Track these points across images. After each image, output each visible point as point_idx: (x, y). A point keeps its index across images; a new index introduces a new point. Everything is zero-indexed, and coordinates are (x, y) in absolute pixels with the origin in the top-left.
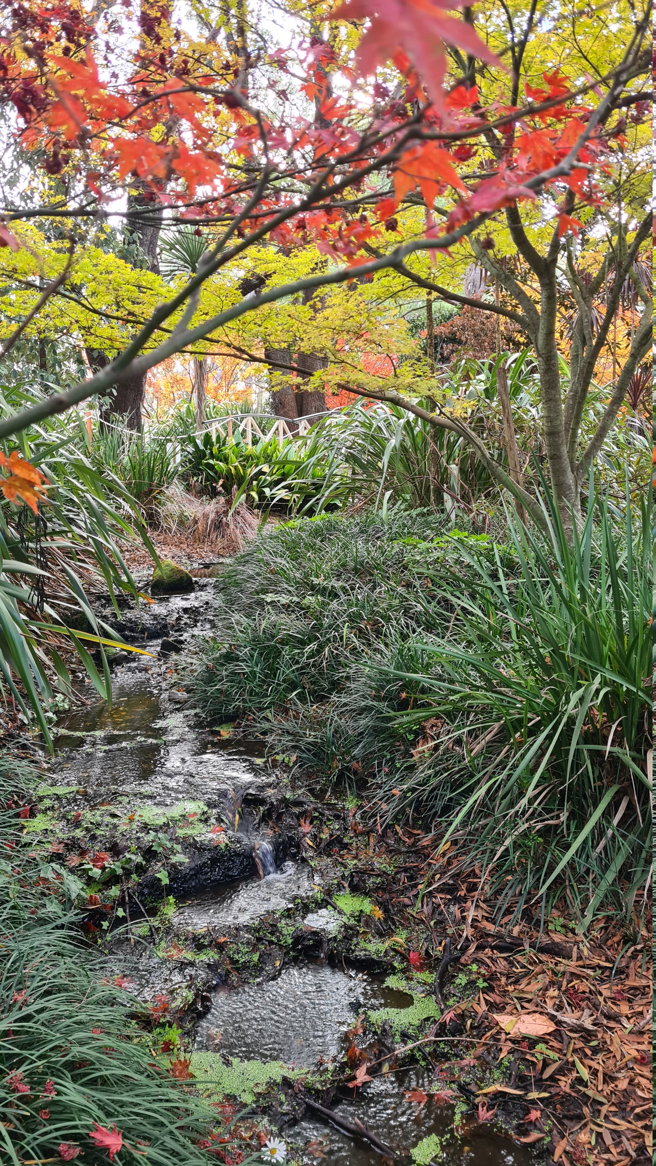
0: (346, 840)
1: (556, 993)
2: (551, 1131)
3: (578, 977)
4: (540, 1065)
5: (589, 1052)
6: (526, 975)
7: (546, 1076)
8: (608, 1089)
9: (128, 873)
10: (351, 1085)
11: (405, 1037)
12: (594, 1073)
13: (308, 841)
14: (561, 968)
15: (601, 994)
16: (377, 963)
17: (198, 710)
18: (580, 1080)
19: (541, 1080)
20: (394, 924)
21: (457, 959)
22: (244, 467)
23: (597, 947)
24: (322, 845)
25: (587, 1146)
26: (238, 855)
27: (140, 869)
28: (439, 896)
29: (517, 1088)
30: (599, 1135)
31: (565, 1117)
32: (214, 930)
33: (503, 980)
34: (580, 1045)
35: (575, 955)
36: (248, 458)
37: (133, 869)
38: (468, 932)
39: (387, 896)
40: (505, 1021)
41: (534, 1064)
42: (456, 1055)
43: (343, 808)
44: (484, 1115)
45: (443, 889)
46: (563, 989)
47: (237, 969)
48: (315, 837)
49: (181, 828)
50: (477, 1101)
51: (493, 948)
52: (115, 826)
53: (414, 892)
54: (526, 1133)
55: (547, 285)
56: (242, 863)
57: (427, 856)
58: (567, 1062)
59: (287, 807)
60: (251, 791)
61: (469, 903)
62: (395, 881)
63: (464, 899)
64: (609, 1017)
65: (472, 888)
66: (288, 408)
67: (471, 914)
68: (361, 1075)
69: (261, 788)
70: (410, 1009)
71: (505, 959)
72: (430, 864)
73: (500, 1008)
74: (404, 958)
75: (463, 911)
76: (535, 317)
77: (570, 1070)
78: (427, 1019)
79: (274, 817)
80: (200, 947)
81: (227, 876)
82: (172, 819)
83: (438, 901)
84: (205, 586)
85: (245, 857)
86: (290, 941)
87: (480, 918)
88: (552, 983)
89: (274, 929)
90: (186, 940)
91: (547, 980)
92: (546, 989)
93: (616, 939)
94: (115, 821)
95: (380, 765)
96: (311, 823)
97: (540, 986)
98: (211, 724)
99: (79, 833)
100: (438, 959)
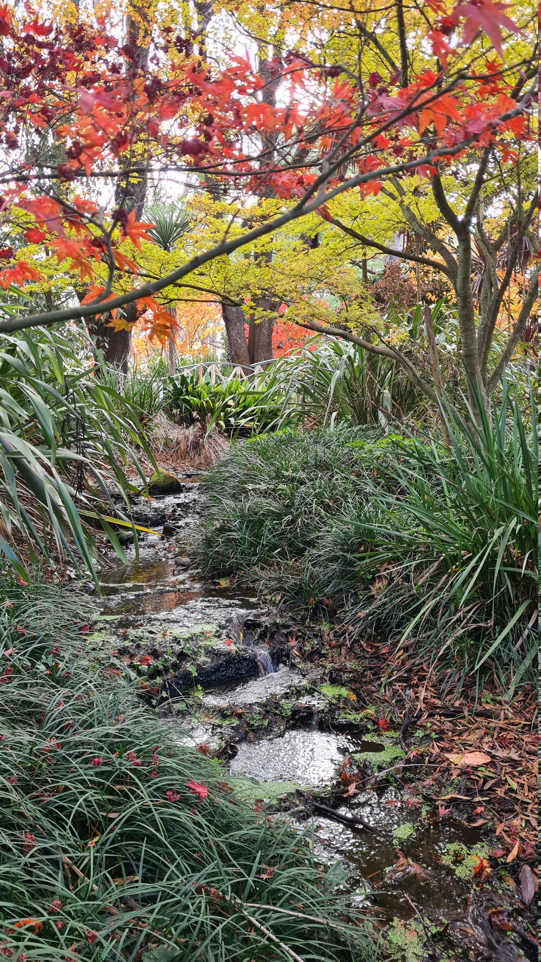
0: (323, 652)
1: (490, 739)
2: (492, 819)
3: (506, 730)
4: (482, 781)
5: (517, 774)
6: (466, 730)
7: (486, 788)
8: (531, 795)
9: (166, 669)
10: (345, 796)
11: (380, 768)
12: (522, 786)
13: (295, 652)
14: (492, 725)
15: (523, 740)
16: (356, 726)
17: (199, 570)
18: (511, 790)
19: (483, 790)
20: (365, 703)
21: (415, 723)
22: (213, 402)
23: (518, 712)
24: (306, 654)
25: (519, 827)
26: (245, 659)
27: (175, 666)
28: (397, 684)
29: (466, 796)
30: (527, 821)
31: (502, 810)
32: (234, 705)
33: (450, 734)
34: (509, 770)
35: (502, 717)
36: (215, 394)
37: (170, 667)
38: (420, 705)
39: (358, 685)
40: (453, 757)
41: (477, 781)
42: (419, 779)
43: (320, 630)
44: (443, 812)
45: (400, 679)
46: (495, 737)
47: (253, 731)
48: (300, 649)
49: (201, 641)
50: (437, 803)
51: (440, 715)
52: (154, 639)
53: (379, 682)
54: (474, 821)
55: (464, 240)
56: (248, 665)
57: (385, 660)
58: (501, 780)
59: (278, 628)
60: (249, 618)
61: (420, 688)
62: (363, 675)
63: (417, 686)
64: (529, 753)
65: (422, 679)
66: (242, 358)
67: (423, 694)
68: (352, 789)
69: (257, 616)
70: (383, 753)
71: (450, 722)
72: (388, 665)
73: (450, 751)
74: (374, 723)
75: (416, 693)
76: (454, 266)
77: (503, 785)
78: (396, 758)
79: (268, 636)
80: (224, 717)
81: (237, 673)
82: (195, 635)
83: (397, 687)
84: (191, 488)
85: (250, 661)
86: (289, 713)
87: (429, 697)
88: (486, 734)
89: (277, 705)
90: (214, 711)
91: (483, 732)
92: (482, 738)
93: (532, 707)
94: (153, 636)
95: (347, 597)
96: (297, 640)
97: (477, 736)
98: (212, 578)
99: (127, 643)
100: (399, 724)
